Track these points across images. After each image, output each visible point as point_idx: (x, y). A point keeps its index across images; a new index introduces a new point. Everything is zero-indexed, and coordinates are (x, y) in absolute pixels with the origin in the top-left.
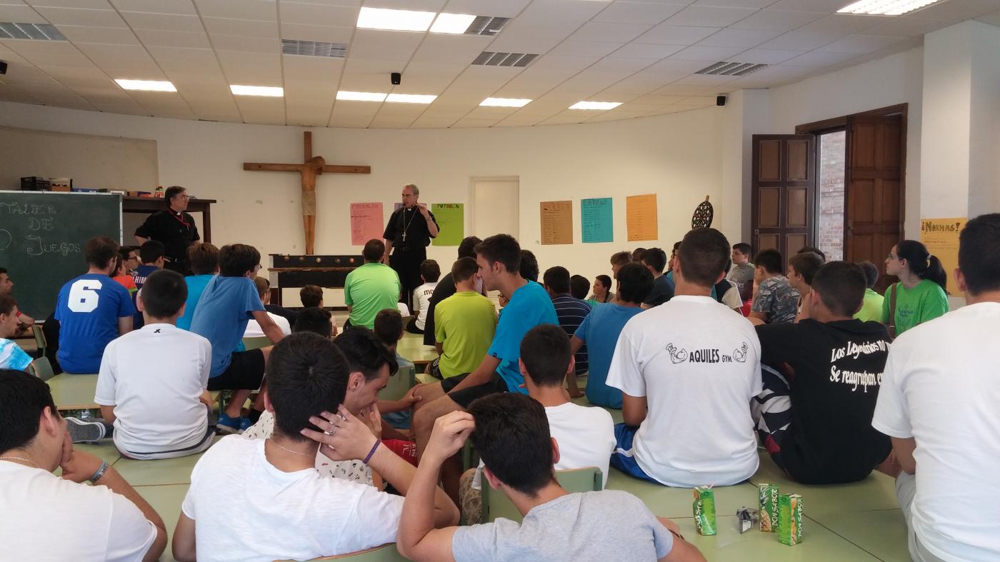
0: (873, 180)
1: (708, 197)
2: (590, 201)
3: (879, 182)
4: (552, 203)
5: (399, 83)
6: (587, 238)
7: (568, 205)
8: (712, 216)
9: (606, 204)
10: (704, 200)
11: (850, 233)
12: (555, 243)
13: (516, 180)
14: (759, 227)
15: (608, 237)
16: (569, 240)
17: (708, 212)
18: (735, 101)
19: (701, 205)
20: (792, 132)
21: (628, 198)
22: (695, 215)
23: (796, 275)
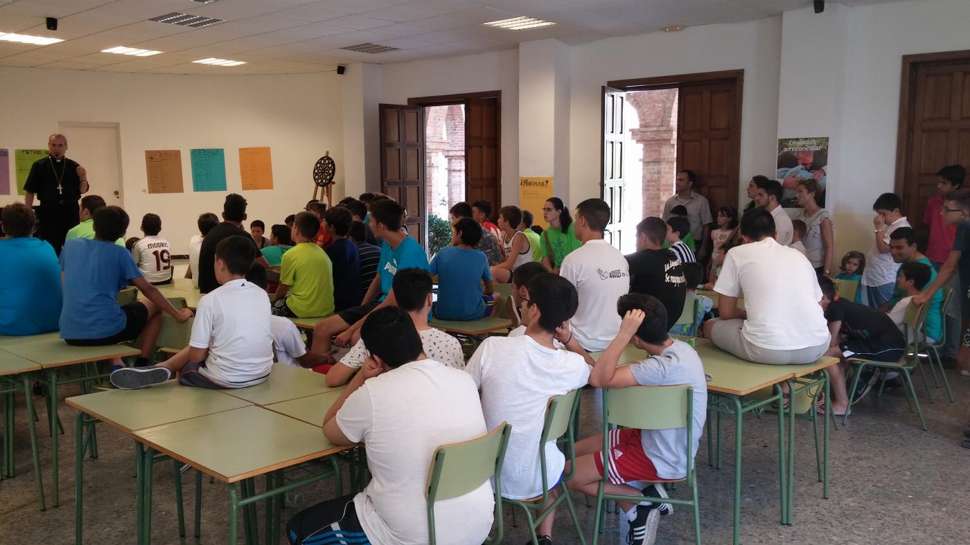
0: (481, 147)
1: (328, 152)
2: (199, 151)
3: (485, 149)
4: (158, 152)
5: (55, 29)
6: (198, 187)
7: (176, 155)
8: (334, 169)
9: (217, 154)
10: (324, 155)
11: (469, 187)
12: (164, 191)
13: (116, 127)
14: (388, 179)
15: (223, 187)
16: (179, 188)
17: (330, 165)
18: (355, 72)
19: (322, 159)
20: (405, 103)
21: (240, 149)
22: (316, 168)
23: (504, 221)
